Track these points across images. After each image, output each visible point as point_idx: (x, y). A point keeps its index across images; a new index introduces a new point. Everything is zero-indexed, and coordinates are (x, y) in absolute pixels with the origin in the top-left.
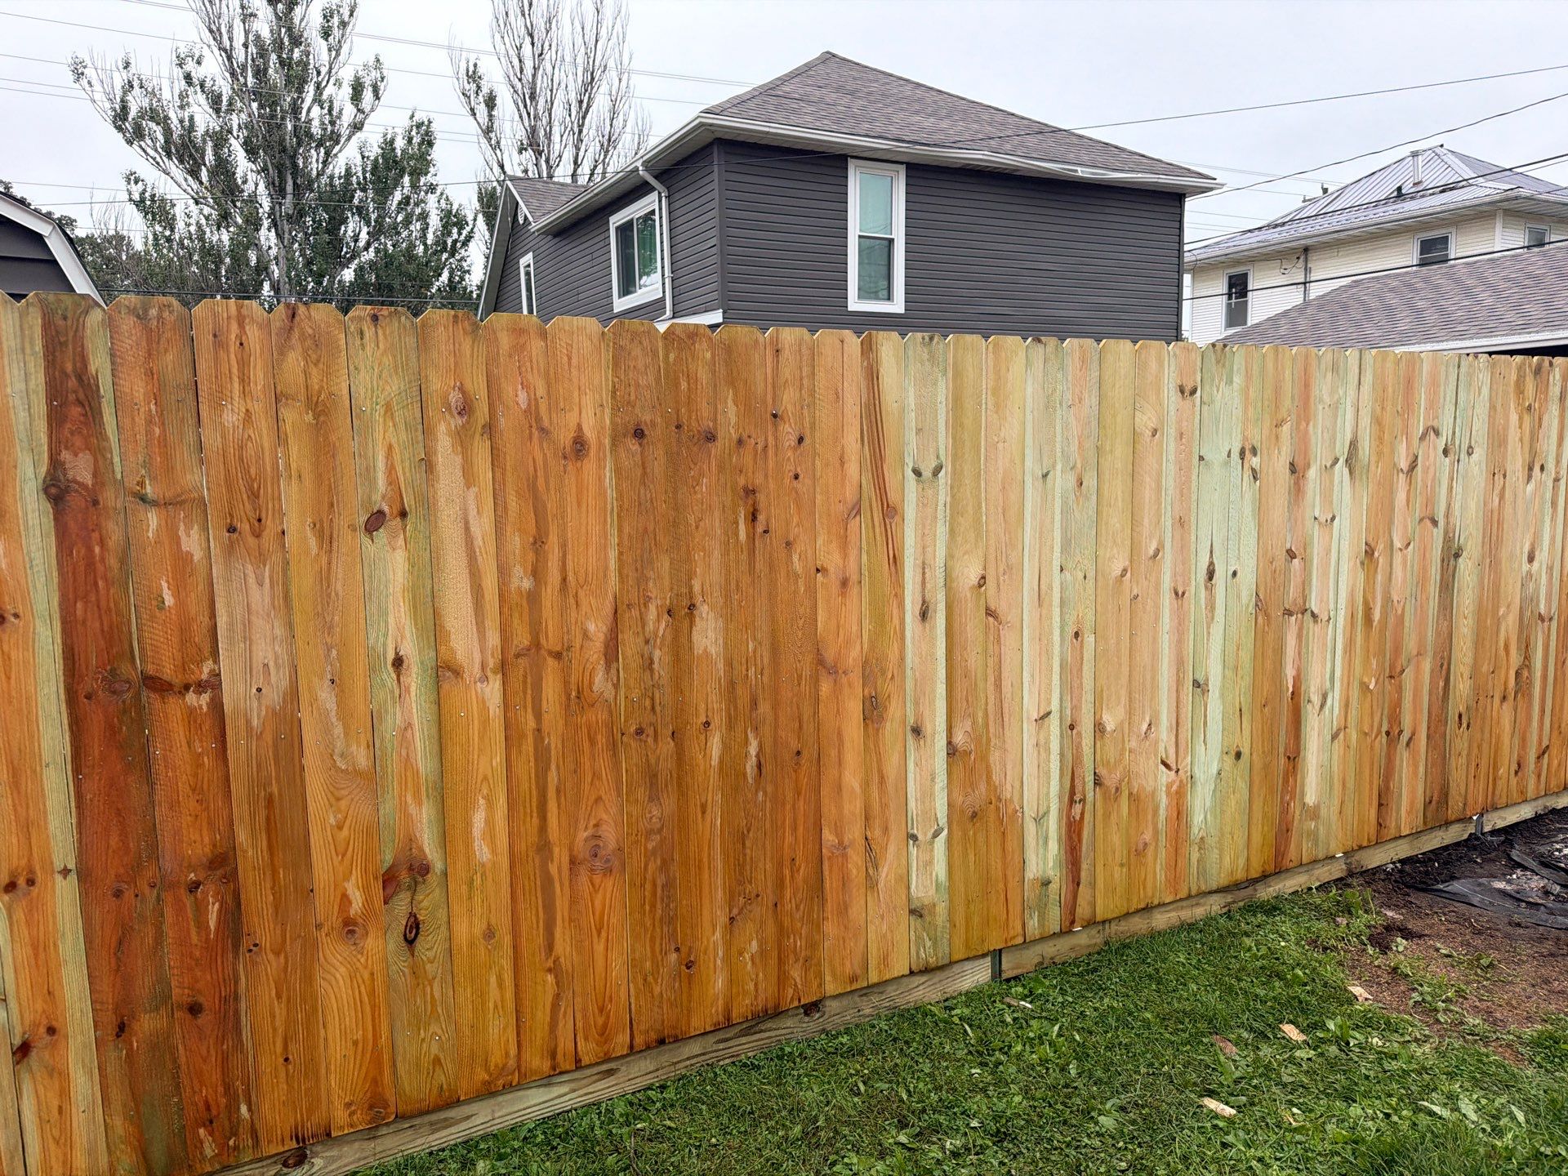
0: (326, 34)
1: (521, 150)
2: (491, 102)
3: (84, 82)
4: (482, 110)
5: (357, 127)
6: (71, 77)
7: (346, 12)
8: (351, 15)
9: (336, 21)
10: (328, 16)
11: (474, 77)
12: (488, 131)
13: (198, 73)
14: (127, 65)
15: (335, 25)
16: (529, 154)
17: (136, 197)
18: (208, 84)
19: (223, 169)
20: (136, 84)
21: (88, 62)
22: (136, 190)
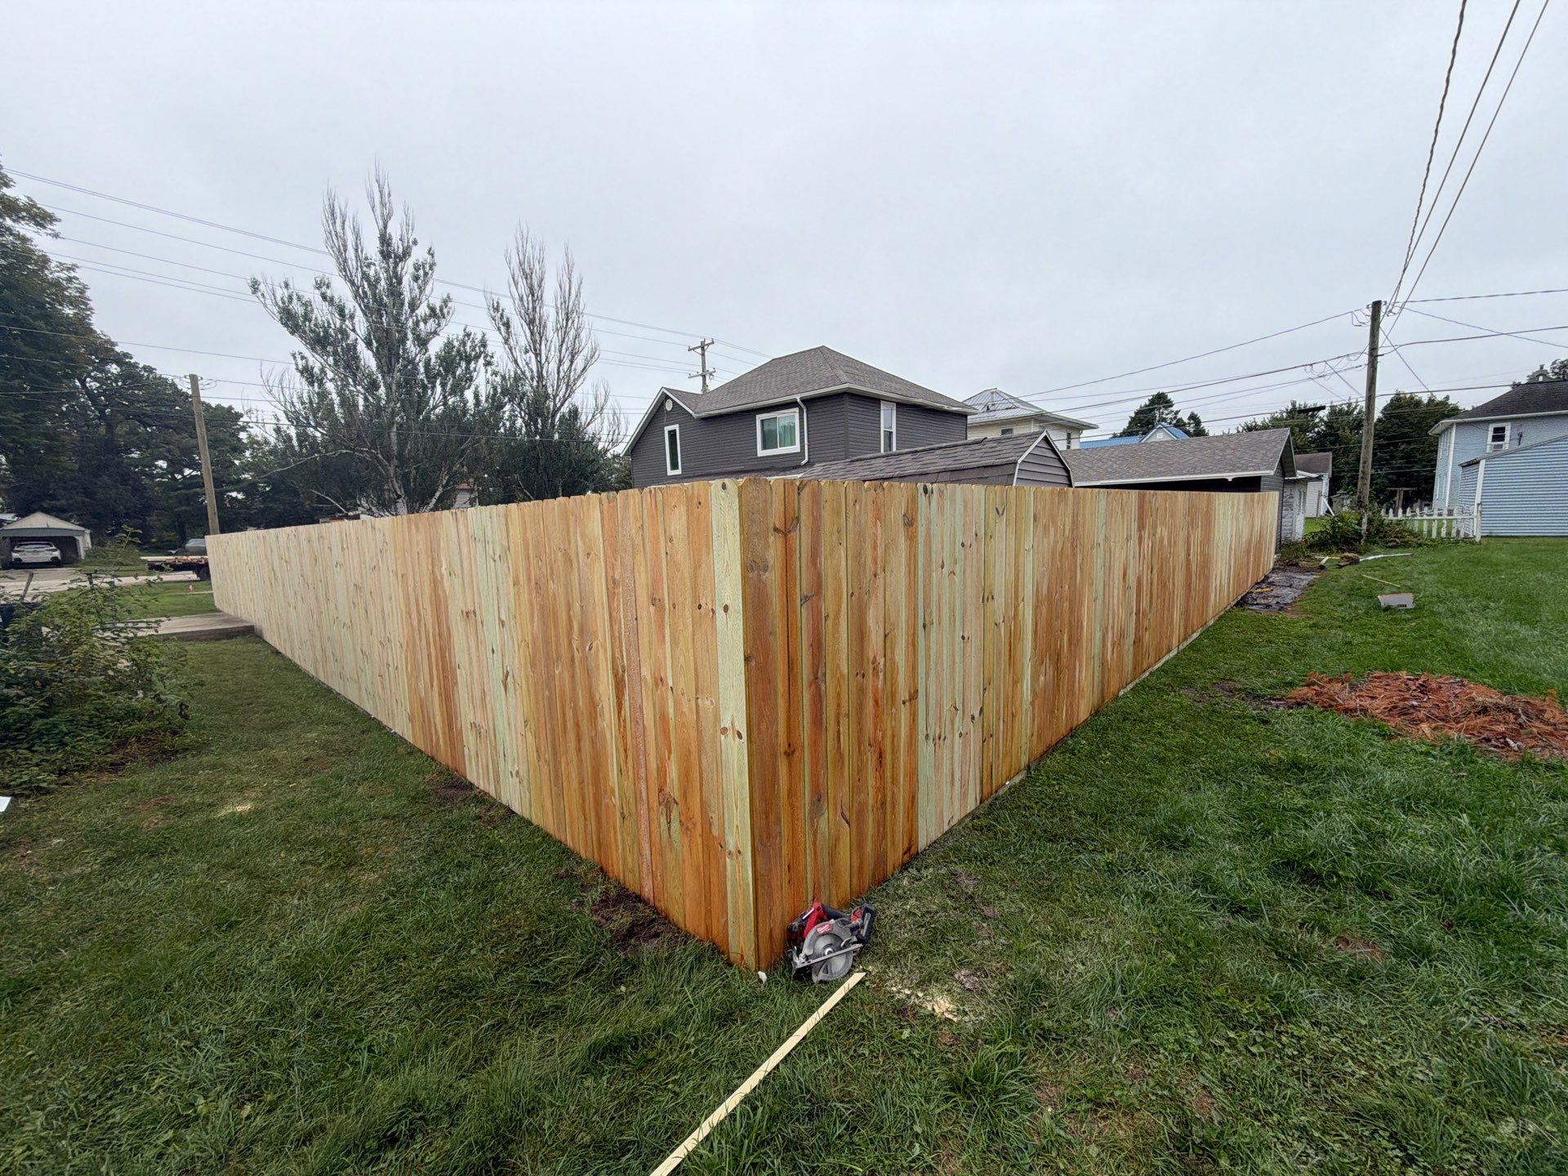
0: (416, 279)
1: (527, 352)
2: (507, 325)
3: (259, 294)
4: (503, 329)
5: (435, 333)
6: (250, 291)
7: (427, 267)
8: (431, 268)
9: (421, 272)
10: (417, 269)
11: (496, 309)
12: (506, 341)
13: (329, 293)
14: (287, 285)
15: (423, 274)
16: (531, 355)
17: (300, 367)
18: (337, 300)
19: (351, 352)
20: (295, 297)
21: (260, 280)
22: (301, 363)
